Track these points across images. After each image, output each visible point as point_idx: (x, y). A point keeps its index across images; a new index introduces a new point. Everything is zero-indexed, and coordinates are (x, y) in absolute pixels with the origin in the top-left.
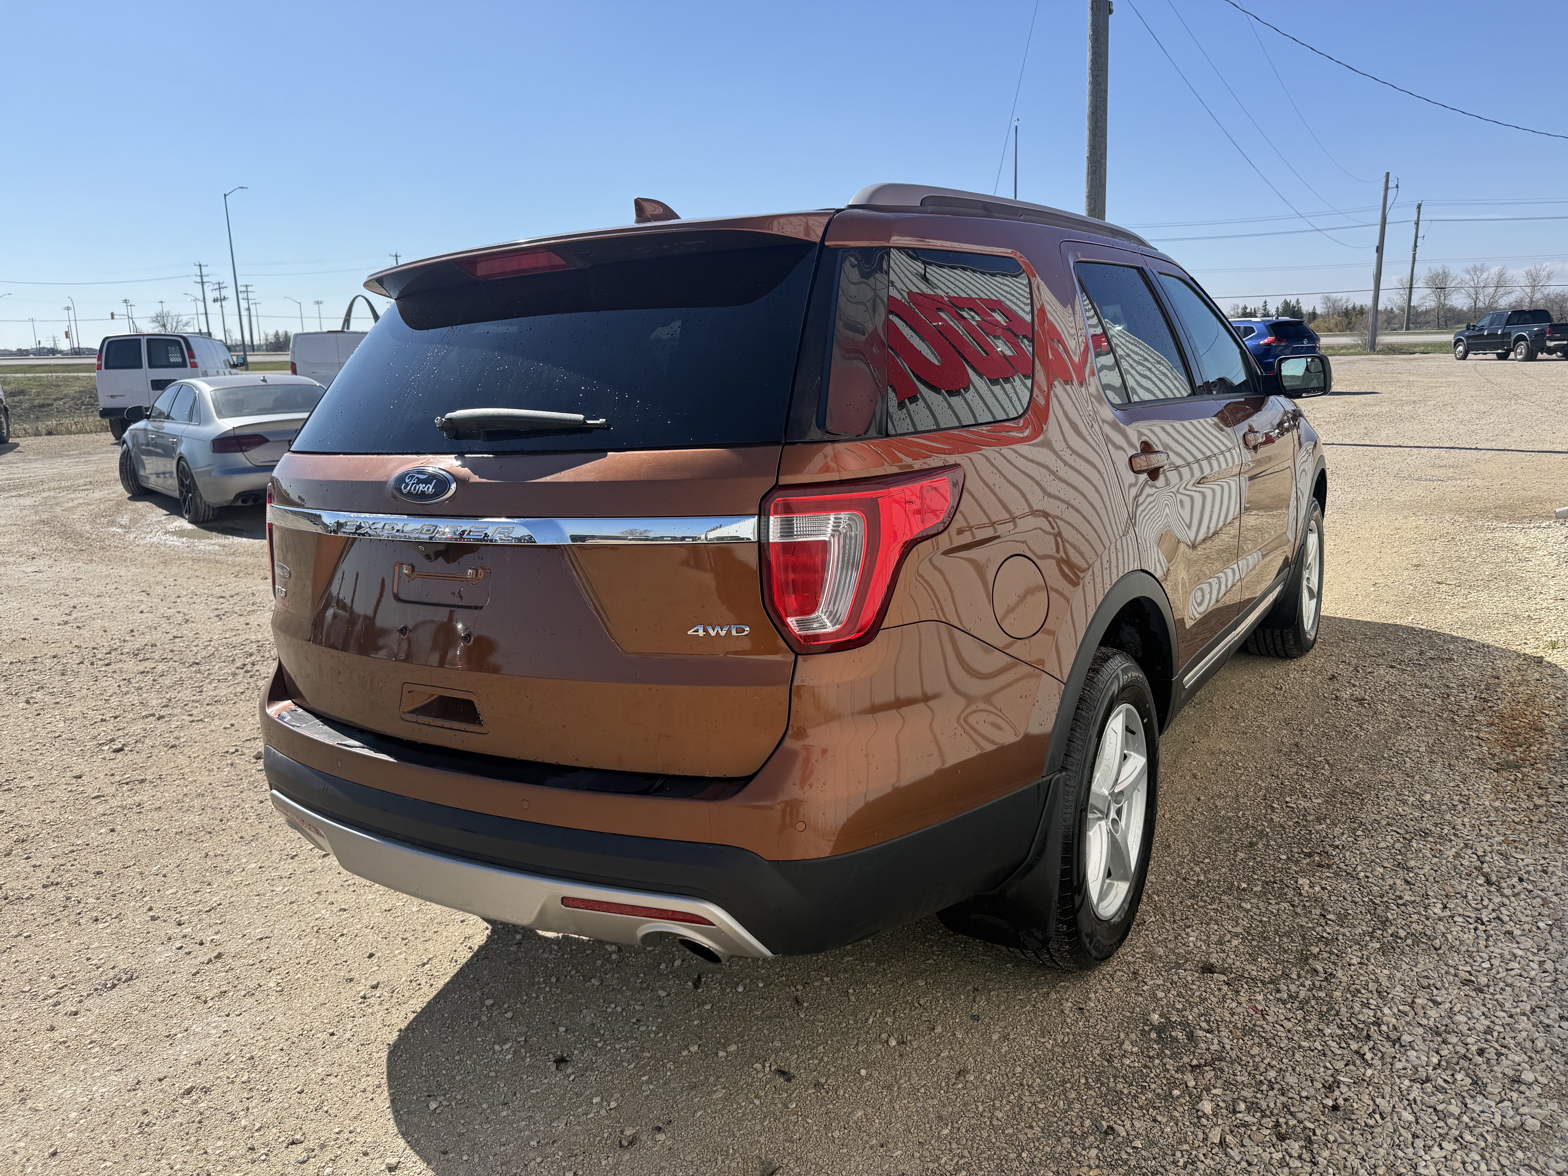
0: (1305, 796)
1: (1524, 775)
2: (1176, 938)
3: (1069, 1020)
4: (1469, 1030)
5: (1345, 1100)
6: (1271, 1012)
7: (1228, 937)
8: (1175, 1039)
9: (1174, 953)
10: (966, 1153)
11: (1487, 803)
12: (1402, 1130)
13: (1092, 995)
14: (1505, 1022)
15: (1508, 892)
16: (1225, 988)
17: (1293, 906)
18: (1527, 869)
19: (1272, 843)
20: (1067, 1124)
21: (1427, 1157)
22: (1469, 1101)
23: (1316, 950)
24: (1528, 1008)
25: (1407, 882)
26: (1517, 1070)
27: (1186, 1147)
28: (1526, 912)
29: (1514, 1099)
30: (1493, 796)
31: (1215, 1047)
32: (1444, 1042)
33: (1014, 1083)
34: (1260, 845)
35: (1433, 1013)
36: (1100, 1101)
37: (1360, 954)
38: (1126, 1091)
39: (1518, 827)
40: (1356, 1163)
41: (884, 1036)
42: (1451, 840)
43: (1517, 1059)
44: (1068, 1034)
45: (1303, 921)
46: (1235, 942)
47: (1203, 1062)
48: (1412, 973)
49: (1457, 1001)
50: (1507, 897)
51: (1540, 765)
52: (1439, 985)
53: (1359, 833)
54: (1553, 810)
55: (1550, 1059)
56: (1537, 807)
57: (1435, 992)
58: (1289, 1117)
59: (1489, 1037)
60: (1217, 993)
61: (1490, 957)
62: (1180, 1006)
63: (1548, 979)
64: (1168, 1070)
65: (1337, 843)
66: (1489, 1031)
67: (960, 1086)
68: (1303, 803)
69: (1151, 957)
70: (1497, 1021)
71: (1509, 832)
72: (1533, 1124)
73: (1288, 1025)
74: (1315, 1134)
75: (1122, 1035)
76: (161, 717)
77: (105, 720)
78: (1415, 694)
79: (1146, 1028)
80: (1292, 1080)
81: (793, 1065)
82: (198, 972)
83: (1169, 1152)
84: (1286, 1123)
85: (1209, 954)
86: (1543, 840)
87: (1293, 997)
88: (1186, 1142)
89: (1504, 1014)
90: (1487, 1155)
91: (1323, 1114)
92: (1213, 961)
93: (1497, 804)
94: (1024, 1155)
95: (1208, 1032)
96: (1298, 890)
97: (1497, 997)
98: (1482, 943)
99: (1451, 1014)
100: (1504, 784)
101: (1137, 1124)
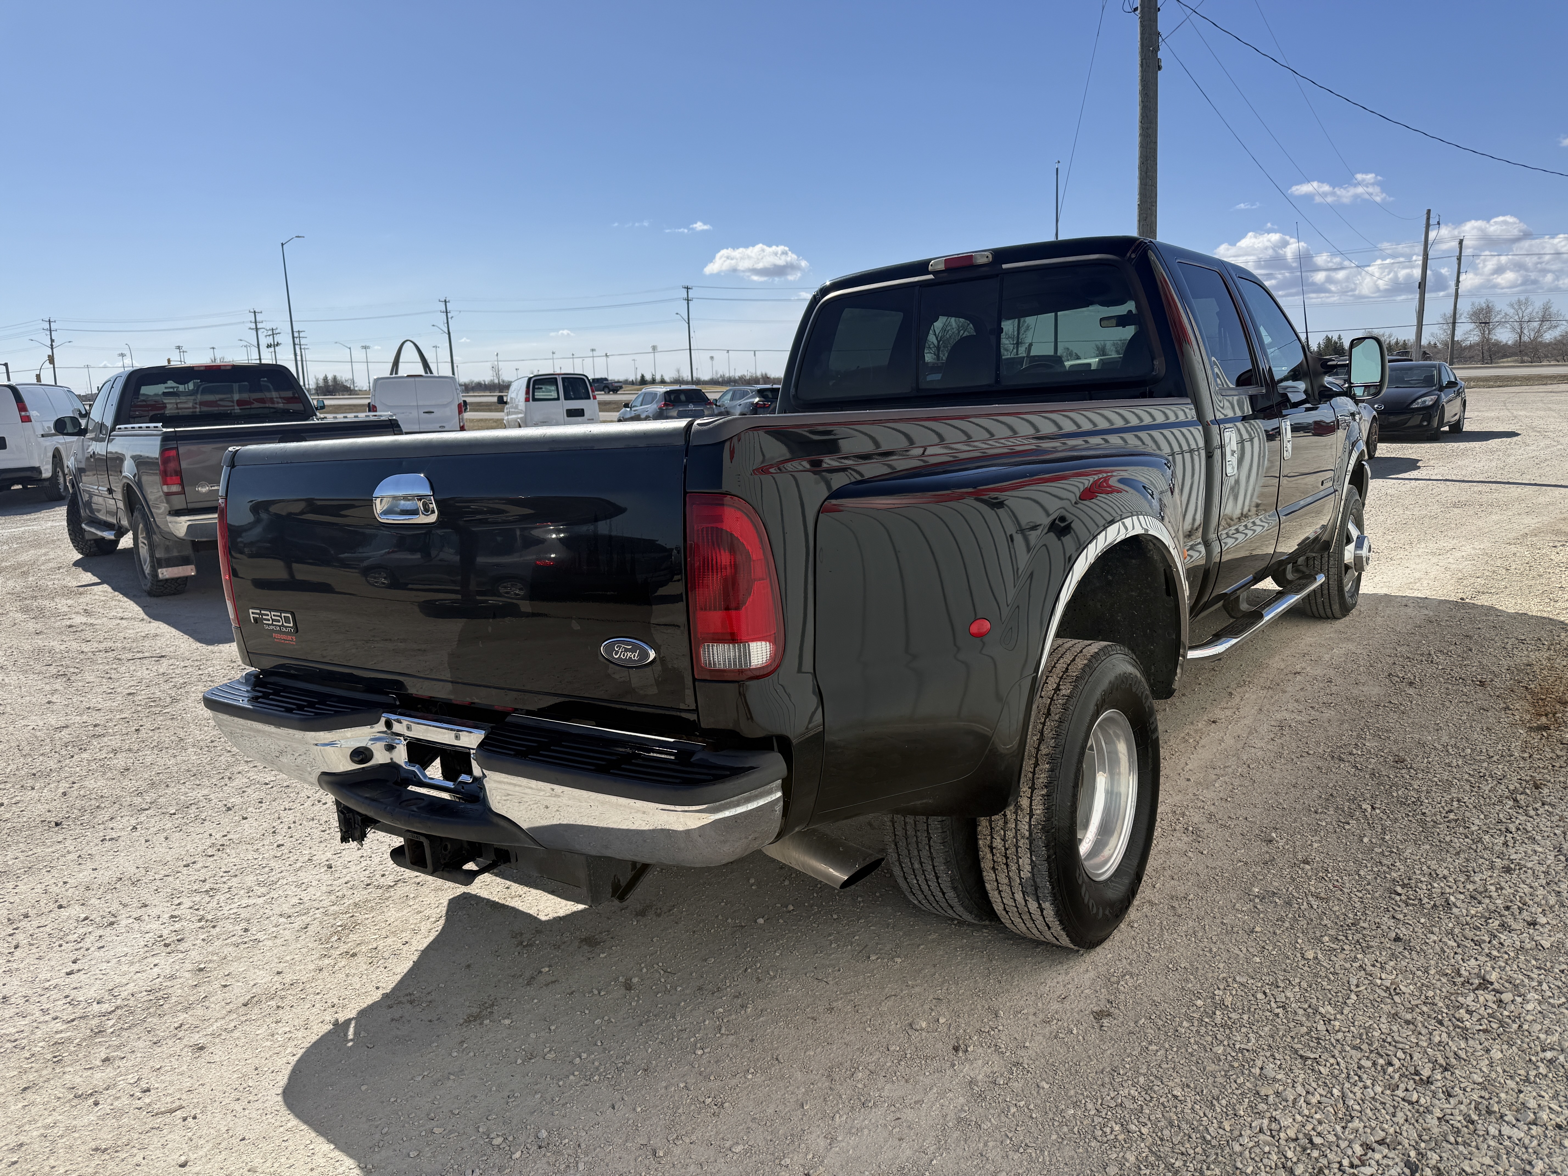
100: (1532, 741)
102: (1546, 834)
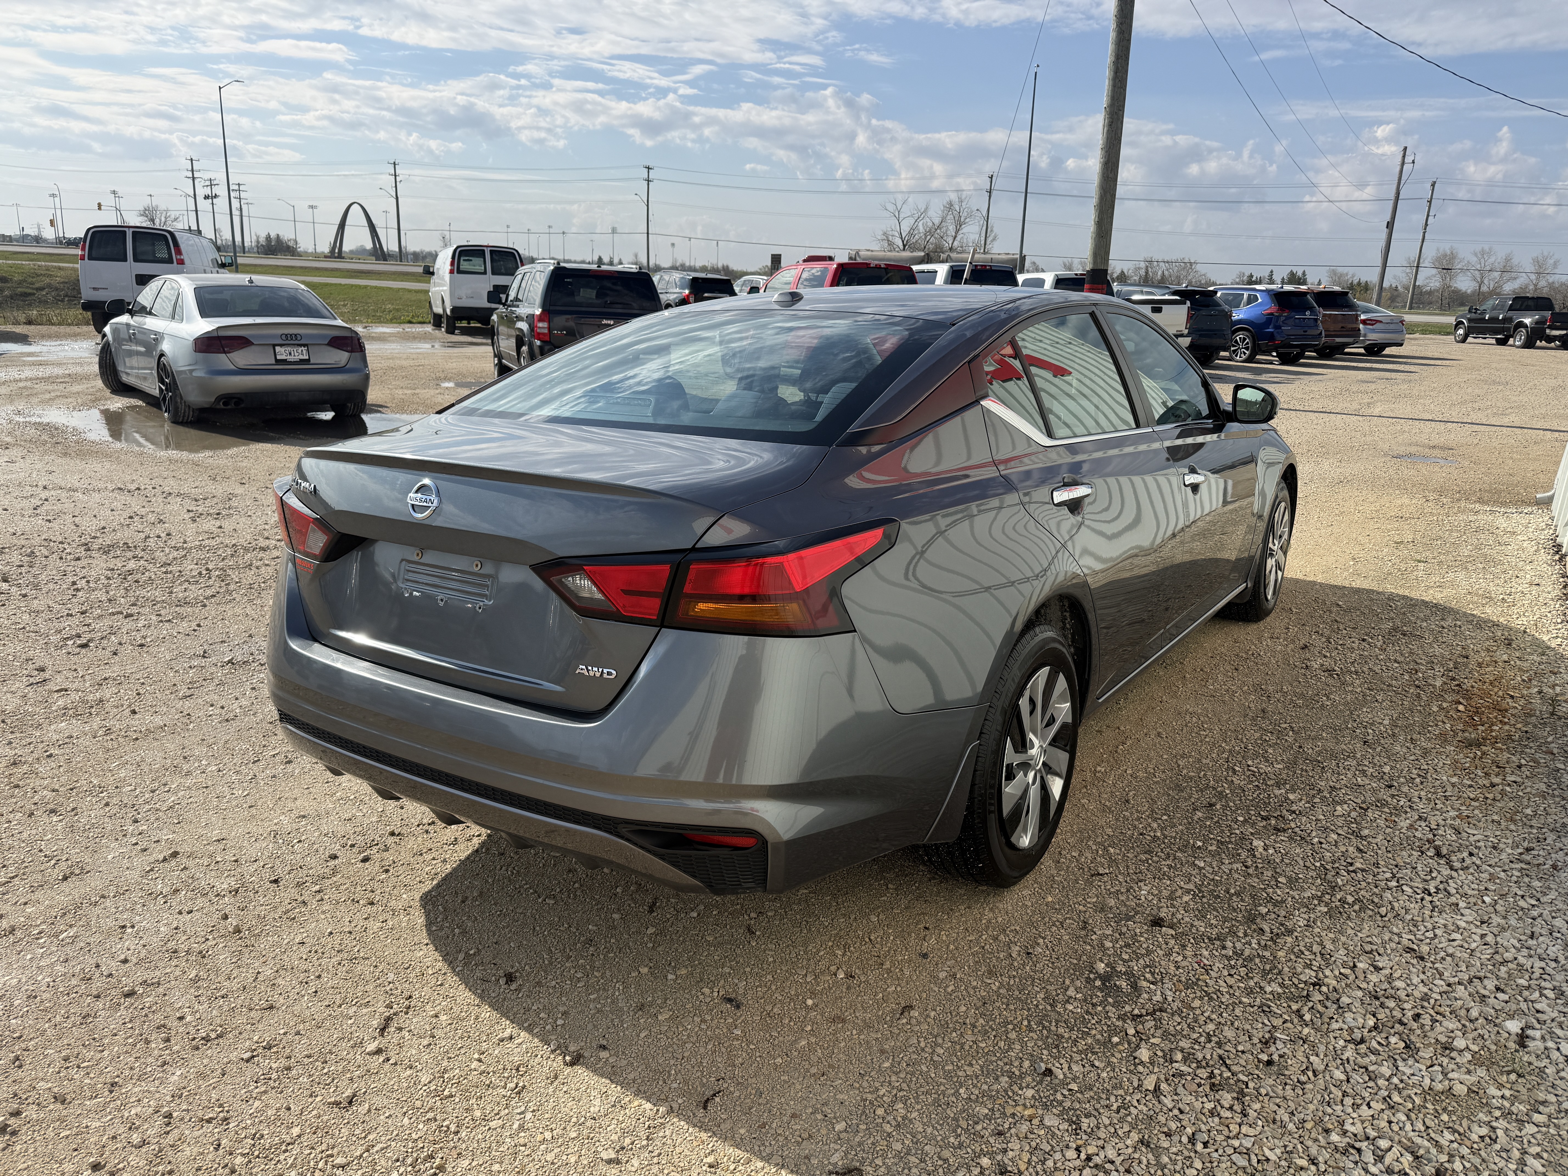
0: (1267, 761)
1: (1484, 753)
2: (1128, 891)
3: (1016, 964)
4: (1407, 995)
5: (1281, 1056)
6: (1215, 969)
7: (1180, 892)
8: (1119, 988)
9: (1126, 905)
10: (904, 1086)
11: (1445, 778)
12: (1333, 1089)
13: (1041, 941)
14: (1442, 990)
15: (1457, 865)
16: (1173, 942)
17: (1246, 867)
18: (1478, 844)
19: (1231, 804)
20: (1006, 1064)
21: (1355, 1115)
22: (1400, 1063)
23: (1264, 910)
24: (1467, 977)
25: (1360, 851)
26: (1449, 1037)
27: (1121, 1092)
28: (1473, 886)
29: (1445, 1064)
30: (1451, 772)
31: (1158, 998)
32: (1382, 1005)
33: (957, 1022)
34: (1218, 807)
35: (1374, 978)
36: (1040, 1043)
37: (1306, 917)
38: (1066, 1035)
39: (1473, 803)
40: (1286, 1118)
41: (833, 968)
42: (1406, 812)
43: (1451, 1026)
44: (1014, 977)
45: (1254, 881)
46: (1186, 898)
47: (1144, 1012)
48: (1356, 938)
49: (1396, 967)
50: (1456, 870)
51: (1500, 745)
52: (1381, 951)
53: (1317, 800)
54: (1508, 789)
55: (1483, 1027)
56: (1493, 785)
57: (1377, 958)
58: (1224, 1069)
59: (1426, 1004)
60: (1164, 946)
61: (1434, 928)
62: (1126, 957)
63: (1488, 951)
64: (1110, 1018)
65: (1294, 808)
66: (1426, 998)
67: (904, 1021)
68: (1263, 767)
69: (1102, 908)
70: (1435, 989)
71: (1464, 808)
72: (1460, 1089)
73: (1230, 981)
74: (1247, 1087)
75: (1067, 982)
76: (128, 616)
77: (71, 615)
78: (1384, 668)
79: (1092, 976)
80: (1229, 1033)
81: (741, 991)
82: (152, 870)
83: (1104, 1096)
84: (1220, 1075)
85: (1159, 908)
86: (1496, 817)
87: (1238, 954)
88: (1121, 1087)
89: (1442, 983)
90: (1413, 1116)
91: (1257, 1068)
92: (1162, 915)
93: (1454, 780)
94: (962, 1091)
95: (1152, 983)
96: (1252, 851)
97: (1436, 965)
98: (1427, 913)
99: (1390, 979)
100: (1463, 761)
101: (1075, 1068)
102: (1472, 900)
